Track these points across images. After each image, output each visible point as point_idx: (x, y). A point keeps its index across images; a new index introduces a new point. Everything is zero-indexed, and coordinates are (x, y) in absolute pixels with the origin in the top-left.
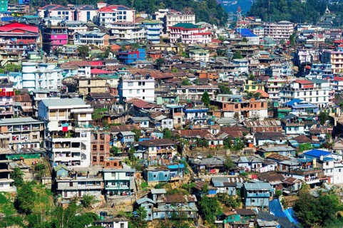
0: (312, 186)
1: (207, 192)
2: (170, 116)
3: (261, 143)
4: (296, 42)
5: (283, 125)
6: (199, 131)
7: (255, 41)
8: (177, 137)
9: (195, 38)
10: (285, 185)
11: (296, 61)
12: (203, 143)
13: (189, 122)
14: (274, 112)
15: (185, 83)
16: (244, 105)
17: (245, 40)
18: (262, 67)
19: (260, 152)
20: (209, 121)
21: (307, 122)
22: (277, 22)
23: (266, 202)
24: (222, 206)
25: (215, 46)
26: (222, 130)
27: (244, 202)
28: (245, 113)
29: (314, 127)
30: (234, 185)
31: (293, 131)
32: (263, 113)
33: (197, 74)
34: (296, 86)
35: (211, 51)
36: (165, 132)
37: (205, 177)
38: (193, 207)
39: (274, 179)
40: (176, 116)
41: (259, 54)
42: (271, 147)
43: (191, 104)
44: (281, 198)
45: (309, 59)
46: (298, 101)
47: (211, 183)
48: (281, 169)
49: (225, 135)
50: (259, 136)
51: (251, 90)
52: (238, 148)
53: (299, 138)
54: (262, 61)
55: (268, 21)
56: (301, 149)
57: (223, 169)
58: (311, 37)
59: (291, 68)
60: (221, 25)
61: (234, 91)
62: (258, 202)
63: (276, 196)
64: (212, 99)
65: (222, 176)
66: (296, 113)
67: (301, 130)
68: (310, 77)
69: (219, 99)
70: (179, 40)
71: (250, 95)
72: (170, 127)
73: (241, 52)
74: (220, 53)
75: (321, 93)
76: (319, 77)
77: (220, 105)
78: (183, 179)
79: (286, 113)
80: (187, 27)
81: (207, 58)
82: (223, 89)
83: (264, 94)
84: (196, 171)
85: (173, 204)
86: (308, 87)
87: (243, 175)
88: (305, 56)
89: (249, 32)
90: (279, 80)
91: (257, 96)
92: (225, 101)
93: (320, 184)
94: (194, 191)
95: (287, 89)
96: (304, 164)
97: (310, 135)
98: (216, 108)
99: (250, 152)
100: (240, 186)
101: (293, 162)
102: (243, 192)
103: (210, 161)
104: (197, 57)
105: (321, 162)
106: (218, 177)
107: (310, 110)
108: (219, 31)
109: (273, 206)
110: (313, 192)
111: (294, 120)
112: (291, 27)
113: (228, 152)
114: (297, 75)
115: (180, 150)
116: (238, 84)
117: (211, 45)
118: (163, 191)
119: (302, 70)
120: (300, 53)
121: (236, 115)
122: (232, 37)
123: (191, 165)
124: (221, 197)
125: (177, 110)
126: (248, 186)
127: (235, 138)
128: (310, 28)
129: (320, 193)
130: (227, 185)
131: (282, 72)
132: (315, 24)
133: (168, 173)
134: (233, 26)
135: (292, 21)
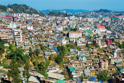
0: (60, 44)
1: (42, 45)
2: (36, 32)
3: (51, 37)
4: (56, 20)
5: (55, 34)
6: (41, 35)
7: (49, 19)
8: (37, 36)
9: (39, 19)
10: (55, 44)
11: (56, 23)
12: (41, 37)
13: (39, 33)
14: (53, 32)
15: (38, 27)
16: (48, 30)
17: (48, 19)
18: (51, 24)
19: (51, 38)
20: (42, 33)
21: (59, 33)
22: (53, 16)
23: (52, 47)
24: (45, 48)
25: (43, 20)
26: (45, 35)
27: (49, 47)
28: (48, 32)
29: (60, 34)
30: (47, 44)
31: (57, 35)
32: (51, 32)
33: (40, 25)
34: (57, 27)
35: (42, 21)
36: (35, 35)
37: (42, 43)
38: (40, 48)
39: (54, 43)
40: (37, 32)
41: (50, 22)
42: (53, 38)
43: (39, 30)
44: (55, 46)
45: (59, 23)
46: (57, 30)
47: (43, 44)
48: (55, 41)
49: (45, 36)
50: (51, 36)
51: (49, 28)
52: (47, 38)
53: (58, 36)
54: (51, 23)
55: (51, 16)
56: (58, 38)
57: (45, 41)
58: (59, 19)
59: (56, 24)
60: (43, 17)
61: (46, 28)
62: (51, 47)
63: (54, 46)
64: (43, 29)
65: (45, 42)
66: (57, 32)
67: (58, 35)
68: (59, 26)
69: (44, 29)
70: (37, 19)
71: (49, 29)
72: (36, 34)
73: (47, 21)
74: (43, 22)
75: (61, 28)
76: (60, 26)
77: (44, 30)
78: (38, 43)
79: (55, 32)
80: (38, 17)
81: (41, 22)
82: (44, 28)
83: (51, 29)
84: (40, 42)
85: (36, 47)
86: (59, 27)
87: (48, 42)
88: (58, 22)
89: (48, 18)
90: (54, 26)
91: (50, 29)
92: (45, 30)
93: (61, 44)
94: (40, 45)
95: (55, 28)
96: (59, 40)
97: (59, 35)
98: (43, 31)
99: (49, 38)
100: (48, 44)
101: (57, 40)
102: (48, 45)
103: (43, 40)
104: (40, 22)
105: (61, 40)
106: (44, 43)
107: (59, 31)
108: (43, 18)
109: (53, 48)
110: (60, 45)
111: (57, 33)
112: (55, 17)
113: (46, 38)
114: (57, 25)
115: (37, 38)
116: (46, 27)
117: (42, 20)
118: (35, 45)
119: (57, 24)
120: (57, 22)
121: (47, 32)
122: (46, 19)
123: (39, 41)
124: (45, 46)
125: (37, 31)
126: (49, 44)
127: (47, 36)
128: (58, 17)
129: (61, 45)
130: (46, 44)
131: (54, 25)
132: (59, 17)
133: (36, 42)
134: (45, 17)
135: (55, 16)
